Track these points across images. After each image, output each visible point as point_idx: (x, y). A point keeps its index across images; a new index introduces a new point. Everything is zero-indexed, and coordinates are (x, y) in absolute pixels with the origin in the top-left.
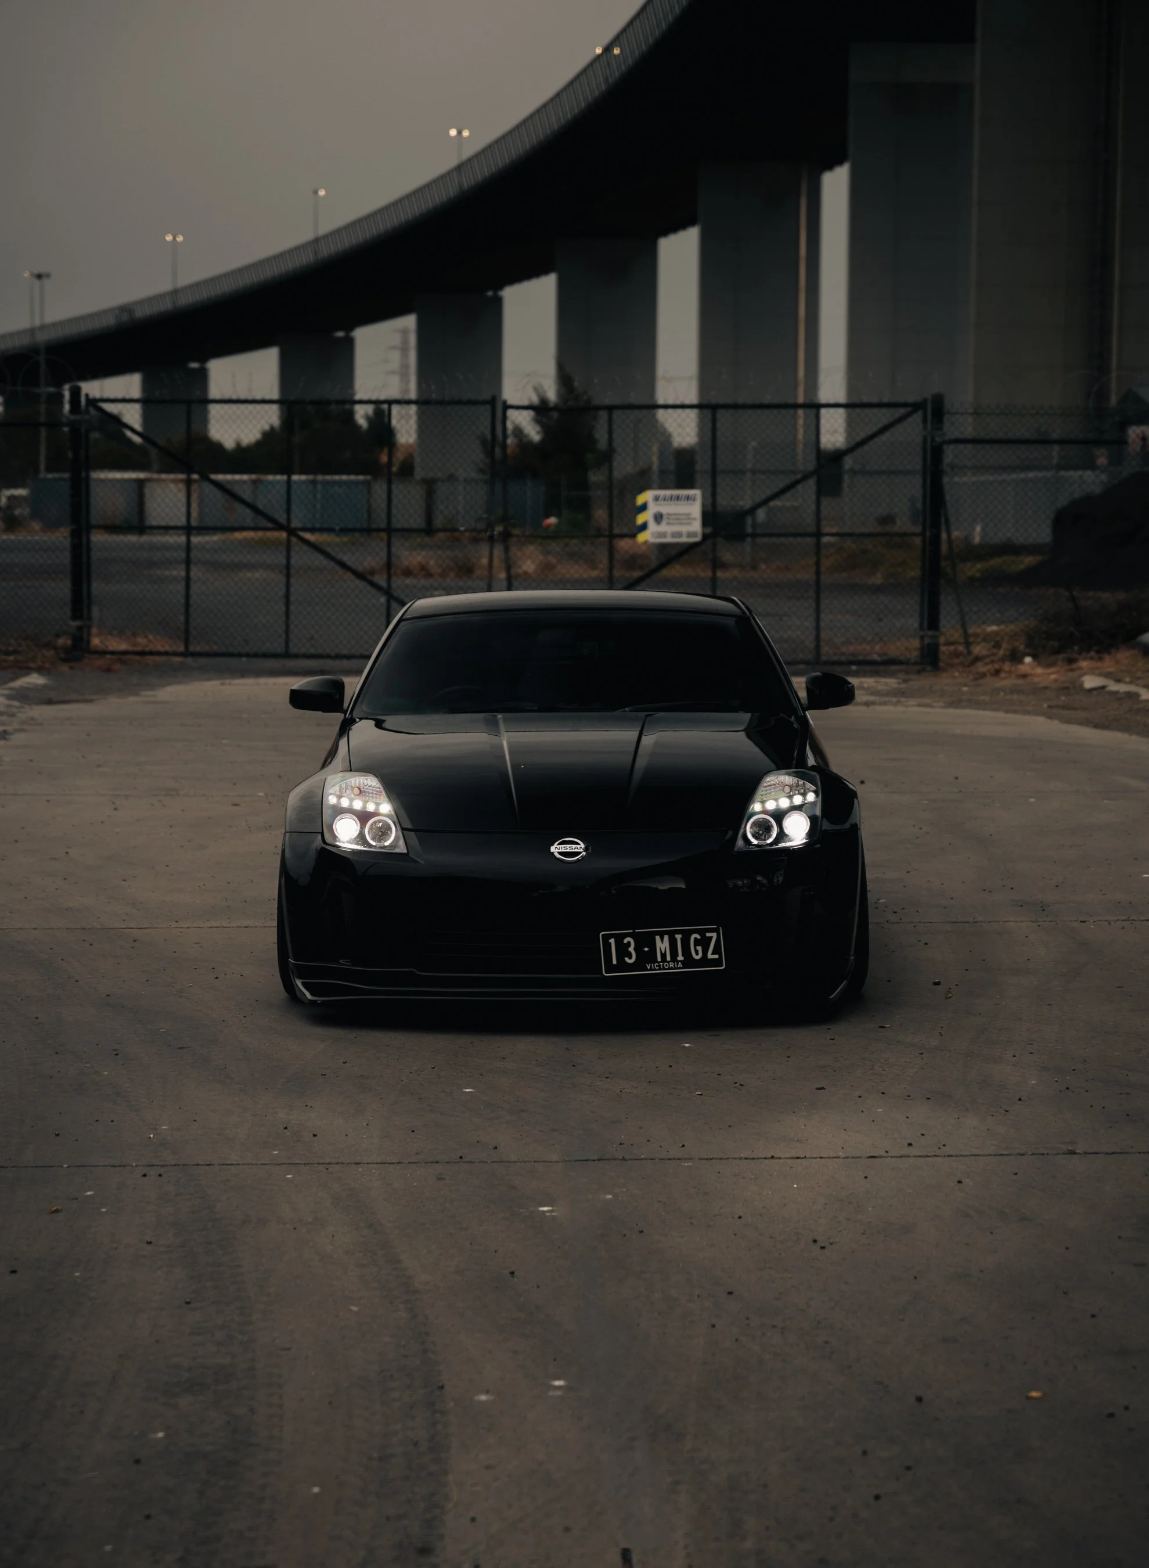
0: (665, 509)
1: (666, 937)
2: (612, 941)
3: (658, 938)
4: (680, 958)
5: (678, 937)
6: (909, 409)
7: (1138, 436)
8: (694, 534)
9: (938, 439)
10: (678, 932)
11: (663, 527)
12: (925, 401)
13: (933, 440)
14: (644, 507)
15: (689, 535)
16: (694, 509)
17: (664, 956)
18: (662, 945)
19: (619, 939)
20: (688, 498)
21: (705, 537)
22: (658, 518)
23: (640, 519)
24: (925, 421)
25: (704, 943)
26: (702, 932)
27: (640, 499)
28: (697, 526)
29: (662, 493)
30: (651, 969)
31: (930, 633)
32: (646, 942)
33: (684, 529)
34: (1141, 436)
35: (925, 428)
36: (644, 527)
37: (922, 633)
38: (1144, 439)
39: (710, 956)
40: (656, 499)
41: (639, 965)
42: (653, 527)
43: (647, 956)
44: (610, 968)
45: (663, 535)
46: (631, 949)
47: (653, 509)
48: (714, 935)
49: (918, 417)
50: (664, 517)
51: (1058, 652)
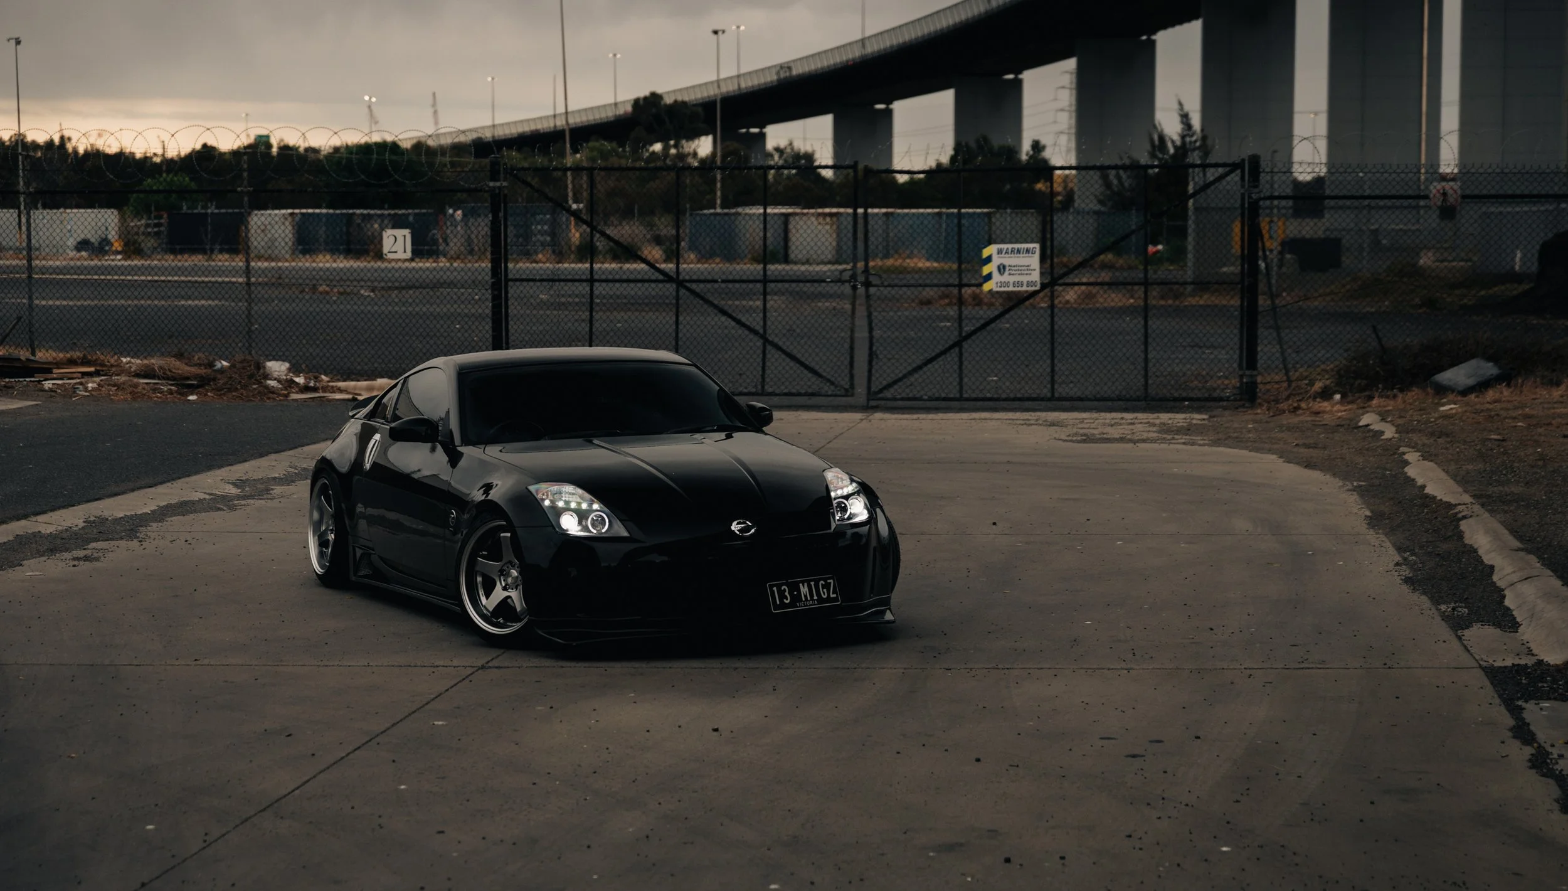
0: (1007, 261)
1: (806, 584)
2: (775, 589)
3: (801, 585)
4: (815, 598)
5: (812, 583)
6: (1228, 169)
7: (1438, 191)
8: (1033, 284)
9: (1254, 196)
10: (812, 580)
11: (1006, 278)
12: (1243, 160)
13: (1250, 197)
14: (989, 259)
15: (1028, 284)
16: (1034, 261)
17: (806, 596)
18: (804, 590)
19: (779, 587)
20: (1028, 251)
21: (1044, 286)
22: (1002, 269)
23: (986, 270)
24: (1242, 178)
25: (827, 586)
26: (825, 580)
27: (986, 253)
28: (1035, 276)
29: (1004, 246)
30: (800, 607)
31: (1248, 372)
32: (794, 588)
33: (1025, 279)
34: (1442, 191)
35: (1243, 186)
36: (989, 277)
37: (1241, 373)
38: (1445, 194)
39: (832, 596)
40: (1000, 252)
41: (793, 604)
42: (996, 277)
43: (797, 598)
44: (776, 607)
45: (1007, 284)
46: (787, 594)
47: (996, 261)
48: (831, 581)
49: (1235, 177)
50: (1007, 268)
51: (1362, 390)
